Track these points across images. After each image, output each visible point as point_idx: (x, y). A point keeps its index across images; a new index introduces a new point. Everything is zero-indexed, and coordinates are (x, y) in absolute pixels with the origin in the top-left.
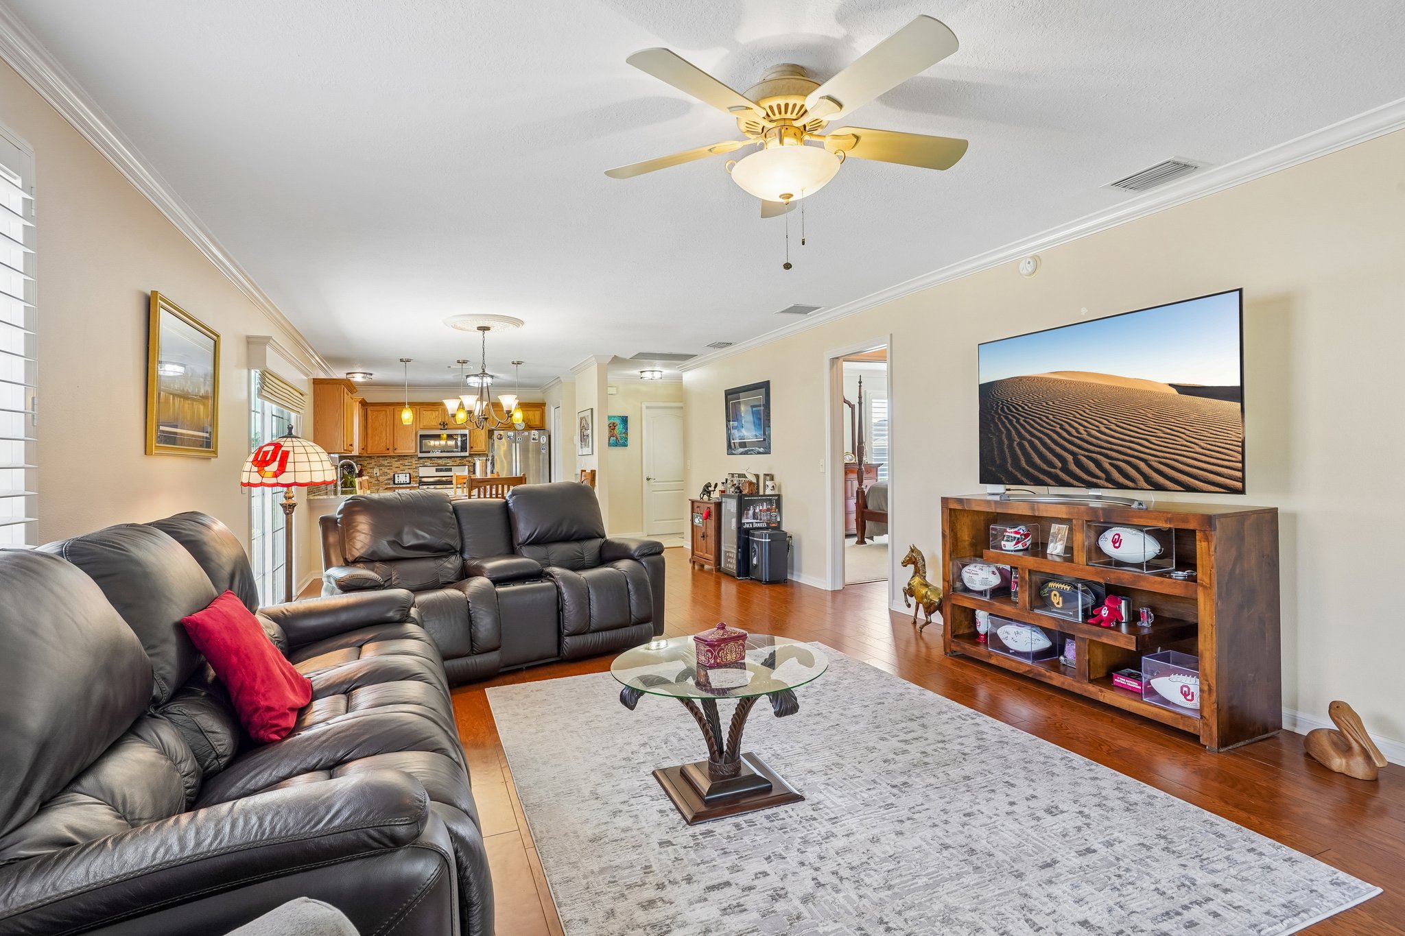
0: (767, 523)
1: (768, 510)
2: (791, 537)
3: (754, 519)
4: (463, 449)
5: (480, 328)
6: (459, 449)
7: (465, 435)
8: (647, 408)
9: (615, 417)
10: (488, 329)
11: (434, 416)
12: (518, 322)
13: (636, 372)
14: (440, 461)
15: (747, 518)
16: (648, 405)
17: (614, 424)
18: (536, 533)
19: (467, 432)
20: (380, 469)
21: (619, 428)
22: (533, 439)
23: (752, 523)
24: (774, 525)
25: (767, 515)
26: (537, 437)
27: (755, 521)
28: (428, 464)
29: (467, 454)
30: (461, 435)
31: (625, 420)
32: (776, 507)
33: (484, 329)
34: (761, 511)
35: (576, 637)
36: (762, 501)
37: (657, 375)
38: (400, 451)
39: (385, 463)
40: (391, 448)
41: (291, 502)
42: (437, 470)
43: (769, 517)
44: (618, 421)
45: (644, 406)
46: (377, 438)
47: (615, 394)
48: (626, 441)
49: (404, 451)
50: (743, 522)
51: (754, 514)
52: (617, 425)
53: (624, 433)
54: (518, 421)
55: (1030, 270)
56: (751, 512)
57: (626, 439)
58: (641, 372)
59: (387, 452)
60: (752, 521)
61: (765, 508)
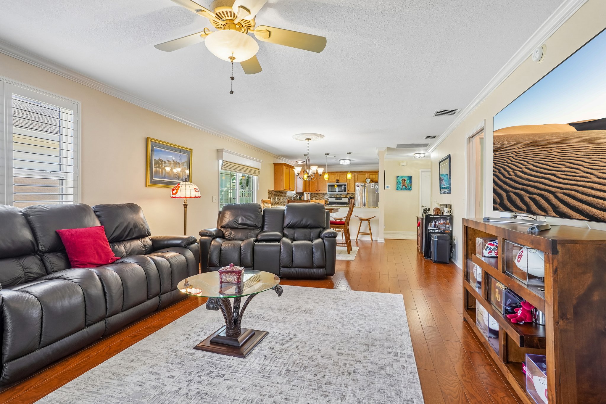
0: (443, 231)
1: (444, 223)
2: (455, 239)
3: (435, 228)
4: (345, 191)
5: (306, 139)
6: (343, 191)
7: (346, 185)
8: (422, 172)
9: (405, 176)
10: (310, 139)
11: (334, 177)
12: (322, 136)
13: (411, 154)
14: (338, 196)
15: (431, 227)
16: (422, 170)
17: (404, 179)
18: (290, 223)
19: (346, 184)
20: (315, 198)
21: (407, 182)
22: (372, 187)
23: (434, 230)
24: (447, 232)
25: (443, 226)
26: (374, 186)
27: (436, 229)
28: (333, 197)
29: (346, 193)
30: (344, 185)
31: (410, 178)
32: (449, 222)
33: (308, 139)
34: (439, 223)
35: (286, 268)
36: (440, 219)
37: (422, 155)
38: (321, 191)
39: (317, 196)
40: (318, 190)
41: (186, 203)
42: (336, 199)
43: (444, 227)
44: (406, 178)
45: (420, 171)
46: (313, 186)
47: (405, 166)
48: (411, 188)
49: (323, 191)
50: (428, 229)
51: (435, 225)
52: (406, 180)
53: (410, 184)
54: (349, 178)
55: (537, 57)
56: (433, 224)
57: (411, 187)
58: (414, 154)
59: (317, 191)
60: (434, 229)
61: (442, 222)
